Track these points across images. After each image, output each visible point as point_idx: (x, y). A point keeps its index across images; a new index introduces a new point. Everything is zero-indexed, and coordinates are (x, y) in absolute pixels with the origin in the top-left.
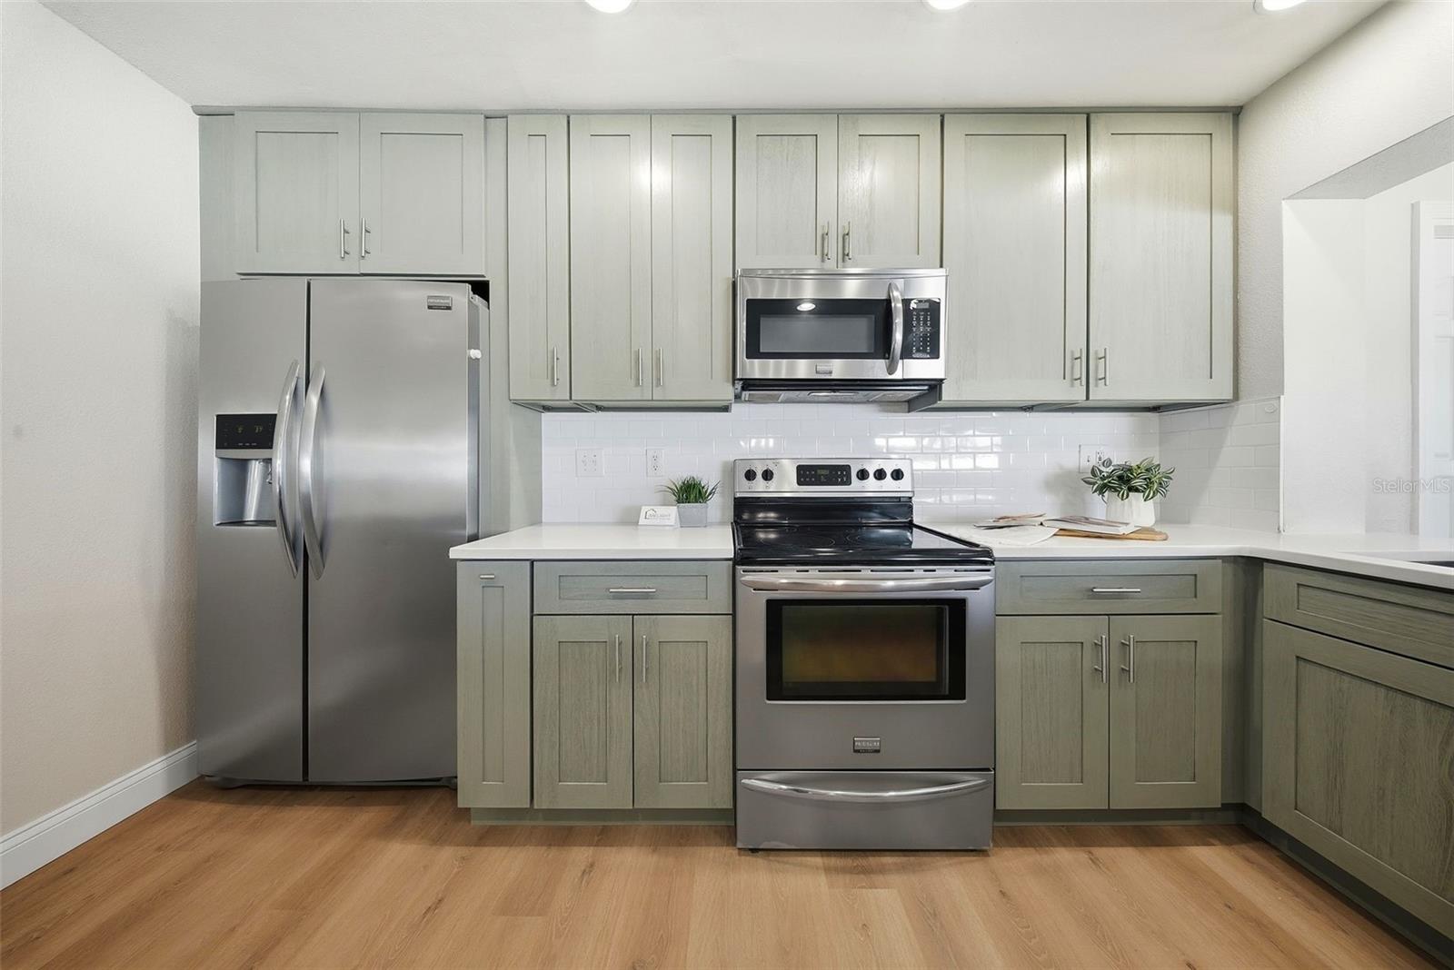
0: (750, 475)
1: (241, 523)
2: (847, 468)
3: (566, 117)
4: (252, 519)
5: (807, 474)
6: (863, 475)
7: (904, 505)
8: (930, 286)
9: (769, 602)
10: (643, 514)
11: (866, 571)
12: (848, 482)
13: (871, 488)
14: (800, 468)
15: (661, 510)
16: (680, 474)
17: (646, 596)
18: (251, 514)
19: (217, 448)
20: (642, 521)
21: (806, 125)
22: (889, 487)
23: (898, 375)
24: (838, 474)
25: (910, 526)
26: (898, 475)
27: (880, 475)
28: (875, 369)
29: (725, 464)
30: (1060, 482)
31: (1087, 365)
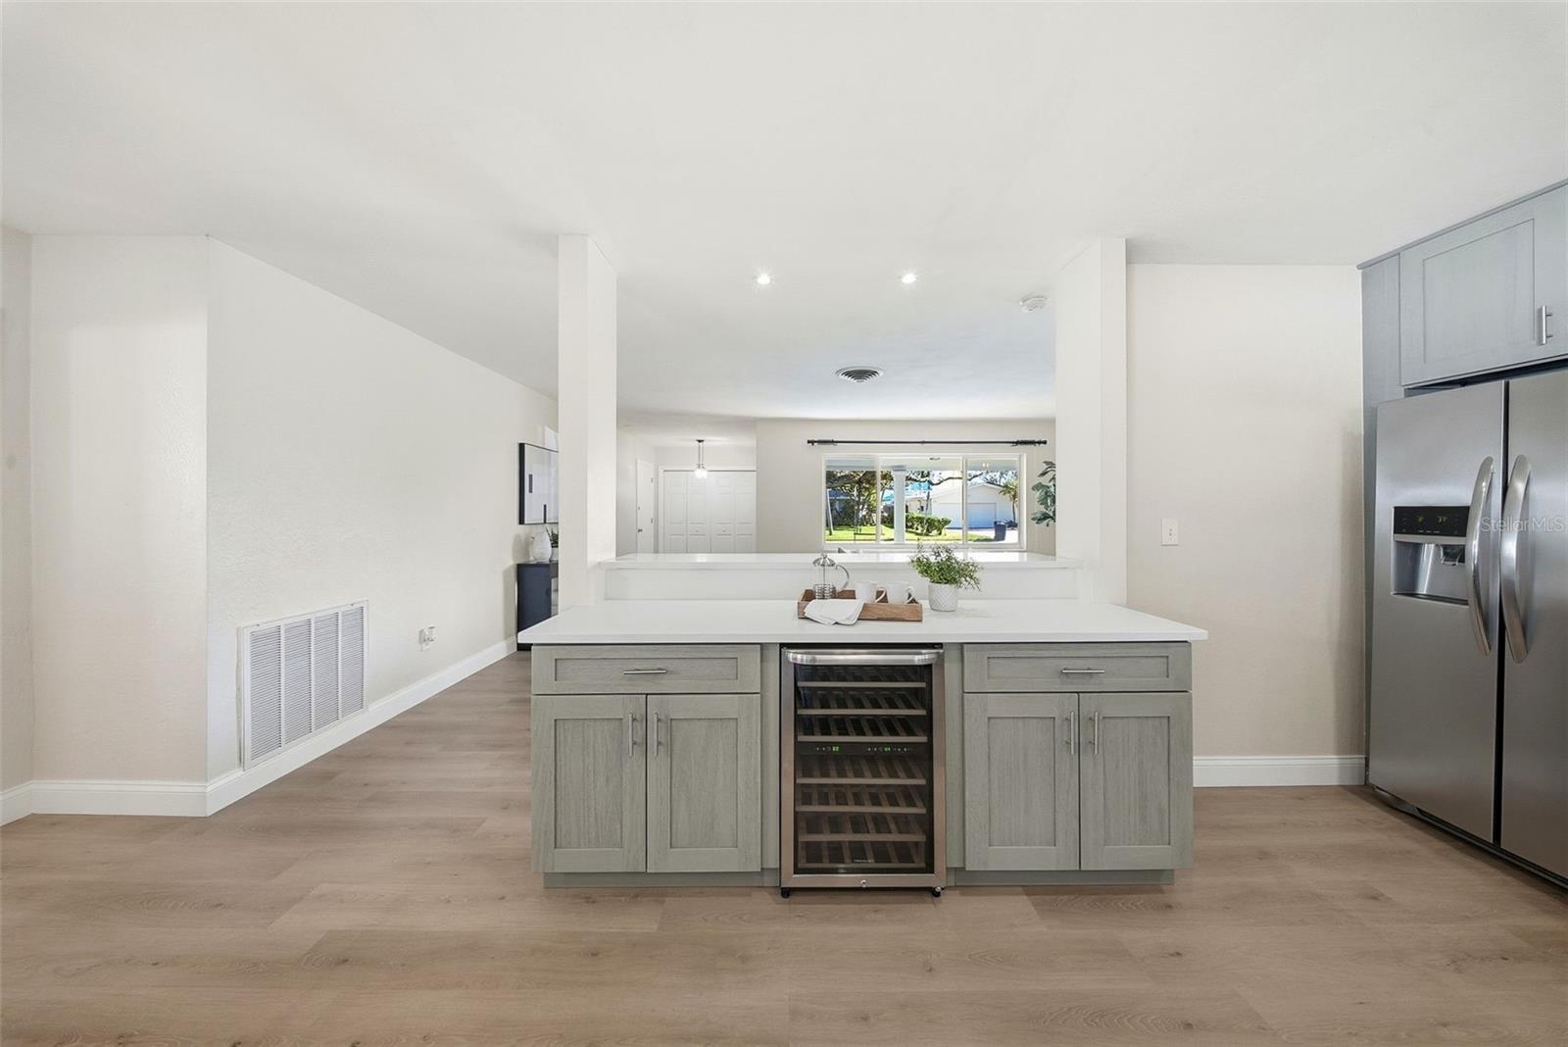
1: (1414, 595)
4: (1425, 593)
18: (1423, 588)
19: (1395, 533)
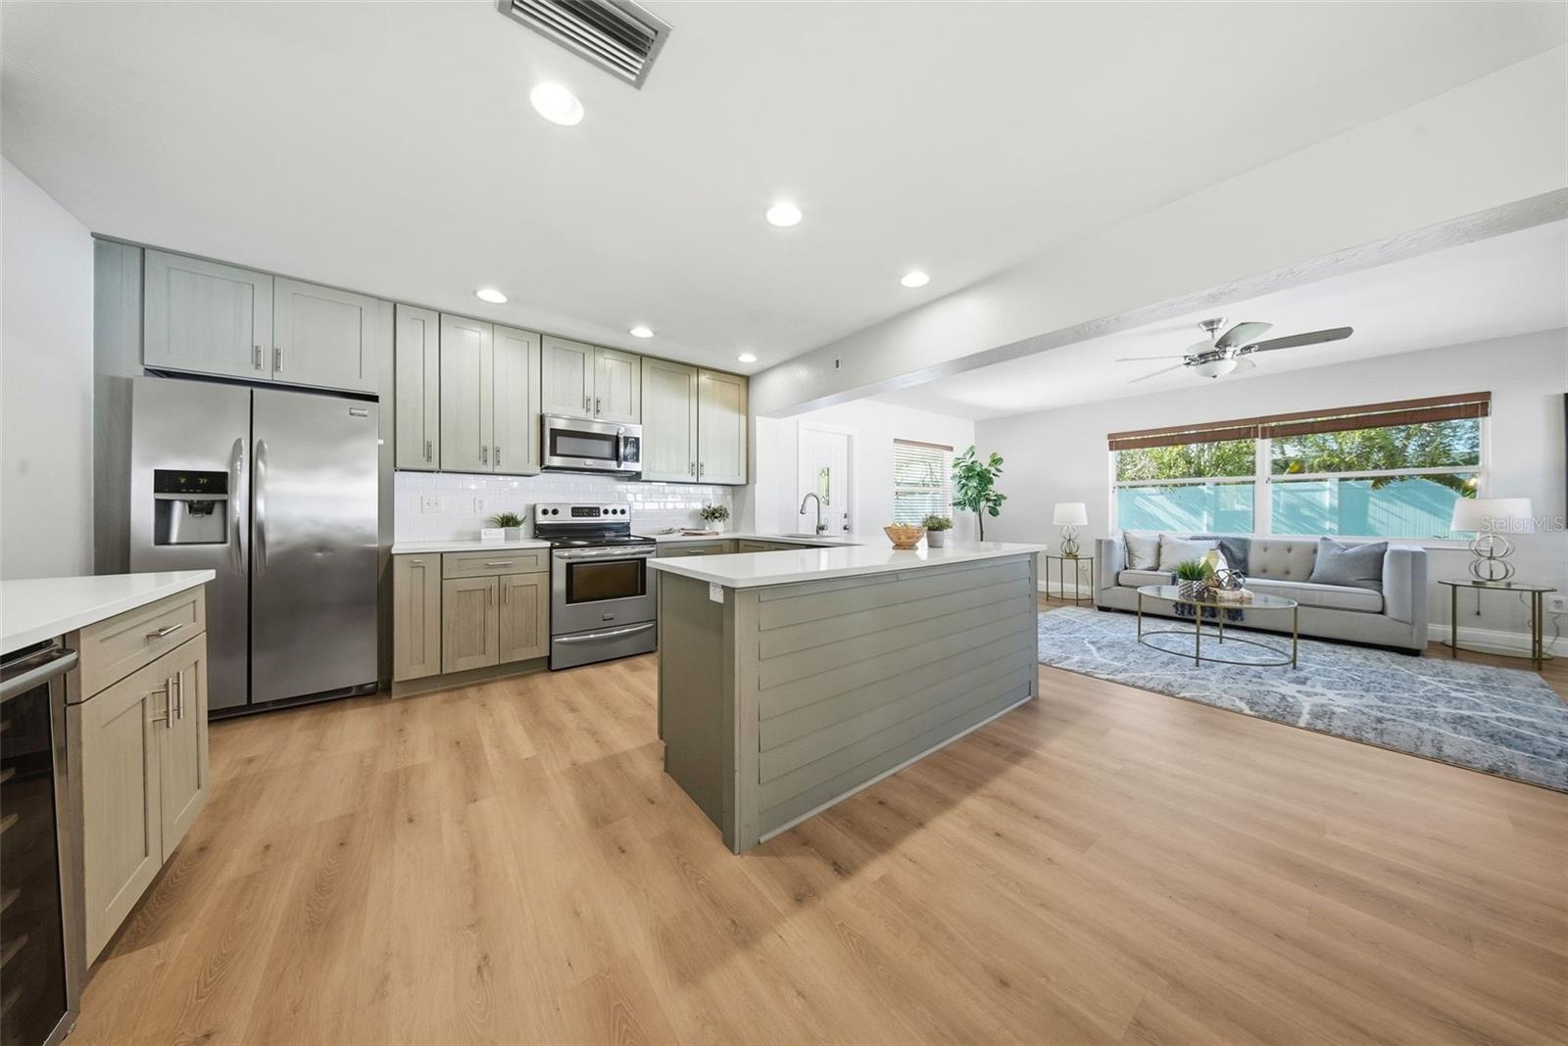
0: (545, 512)
1: (169, 544)
2: (598, 509)
3: (437, 314)
5: (577, 511)
6: (606, 512)
7: (626, 527)
8: (637, 431)
9: (567, 564)
10: (483, 533)
11: (608, 548)
12: (599, 516)
13: (610, 518)
14: (573, 509)
15: (494, 530)
16: (504, 510)
17: (505, 566)
18: (174, 538)
19: (156, 492)
20: (483, 537)
21: (580, 348)
22: (619, 518)
23: (622, 468)
24: (592, 511)
25: (629, 535)
26: (623, 512)
27: (615, 512)
28: (612, 465)
29: (527, 506)
30: (693, 515)
31: (697, 468)
